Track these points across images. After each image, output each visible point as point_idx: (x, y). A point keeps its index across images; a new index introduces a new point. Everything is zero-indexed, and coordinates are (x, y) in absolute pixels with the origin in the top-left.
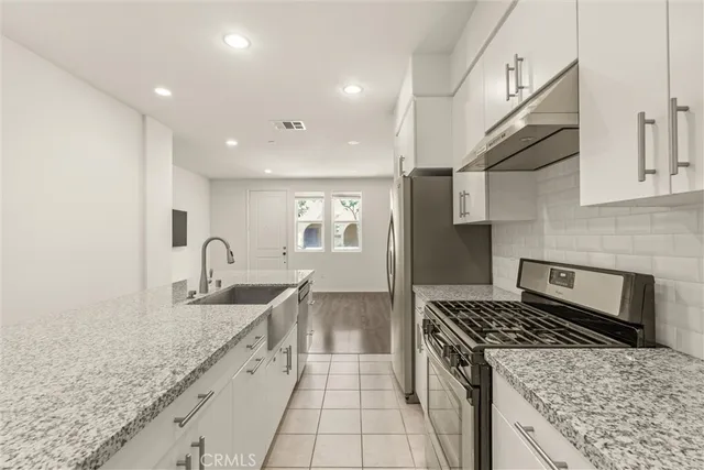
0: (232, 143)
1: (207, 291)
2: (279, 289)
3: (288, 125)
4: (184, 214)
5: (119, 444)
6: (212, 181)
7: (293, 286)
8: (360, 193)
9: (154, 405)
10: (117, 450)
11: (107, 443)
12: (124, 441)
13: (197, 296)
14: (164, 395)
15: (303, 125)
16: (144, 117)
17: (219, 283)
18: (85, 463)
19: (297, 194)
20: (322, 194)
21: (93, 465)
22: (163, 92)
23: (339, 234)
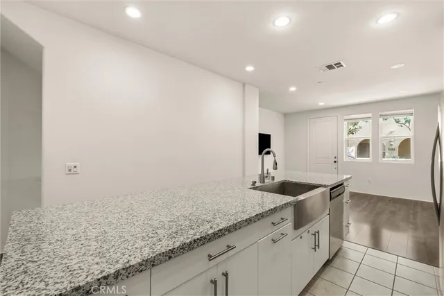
0: (293, 89)
1: (264, 182)
2: (311, 187)
3: (330, 67)
4: (269, 136)
5: (167, 257)
6: (285, 115)
7: (325, 186)
8: (412, 111)
9: (191, 242)
10: (165, 261)
11: (160, 255)
12: (170, 258)
13: (257, 184)
14: (198, 239)
15: (342, 63)
16: (244, 85)
17: (273, 178)
18: (147, 261)
19: (346, 117)
20: (370, 115)
21: (152, 263)
22: (250, 69)
23: (393, 147)
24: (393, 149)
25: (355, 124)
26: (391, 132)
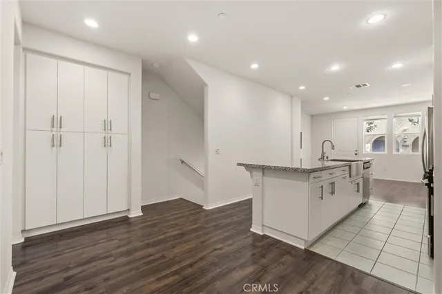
0: (326, 98)
3: (358, 86)
6: (312, 116)
7: (361, 161)
15: (368, 84)
16: (292, 96)
17: (327, 158)
19: (365, 118)
20: (386, 116)
23: (407, 144)
24: (407, 146)
25: (371, 123)
26: (405, 130)
